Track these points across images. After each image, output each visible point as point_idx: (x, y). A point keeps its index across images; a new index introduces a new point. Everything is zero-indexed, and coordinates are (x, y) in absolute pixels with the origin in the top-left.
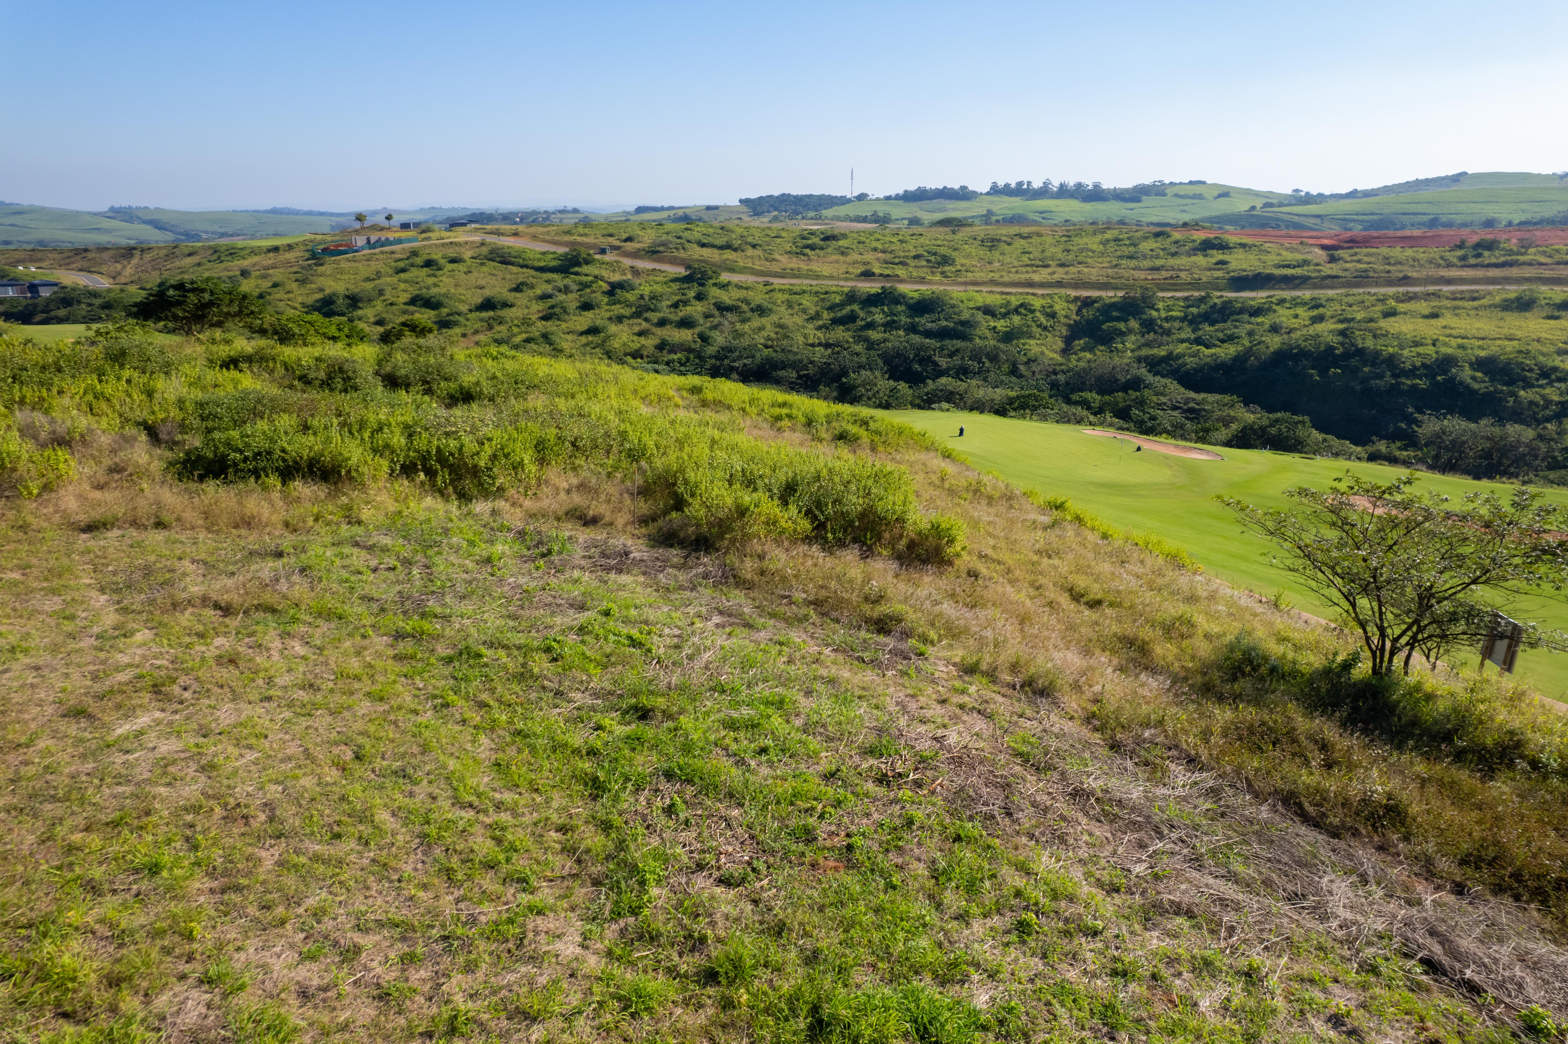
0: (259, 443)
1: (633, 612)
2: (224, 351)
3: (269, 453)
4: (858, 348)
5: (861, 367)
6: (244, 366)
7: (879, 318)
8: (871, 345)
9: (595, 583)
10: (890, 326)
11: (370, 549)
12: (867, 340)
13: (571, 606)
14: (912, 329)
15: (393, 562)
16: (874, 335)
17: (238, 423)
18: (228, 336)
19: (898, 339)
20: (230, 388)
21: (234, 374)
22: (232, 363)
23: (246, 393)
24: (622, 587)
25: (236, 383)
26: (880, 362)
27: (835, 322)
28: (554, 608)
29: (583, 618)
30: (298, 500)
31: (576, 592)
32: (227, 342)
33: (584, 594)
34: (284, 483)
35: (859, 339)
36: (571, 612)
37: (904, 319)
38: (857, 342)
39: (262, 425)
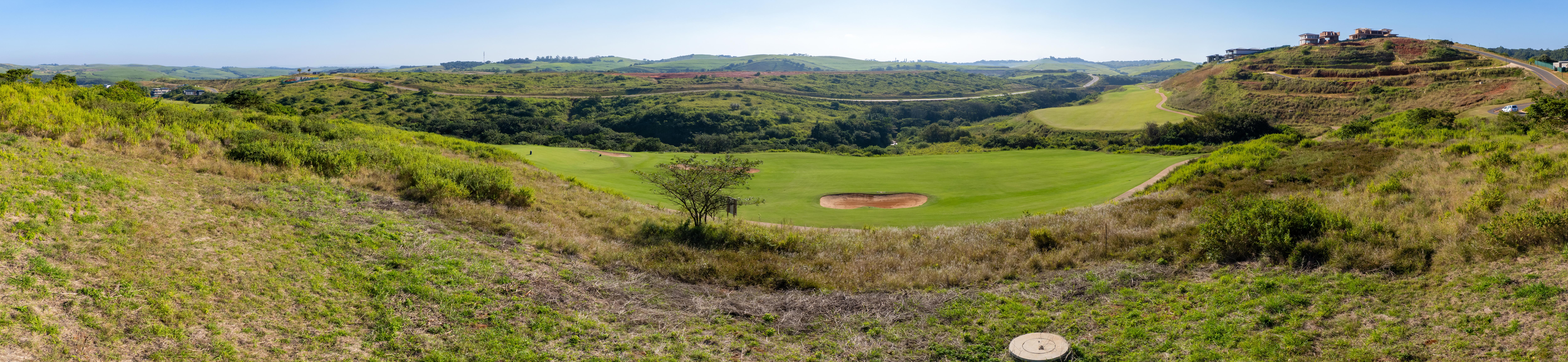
0: (256, 149)
1: (393, 226)
2: (249, 115)
3: (259, 153)
4: (488, 121)
5: (489, 128)
6: (254, 121)
7: (496, 108)
8: (493, 119)
9: (377, 214)
10: (500, 112)
11: (290, 192)
12: (491, 117)
13: (367, 222)
14: (509, 113)
15: (298, 198)
16: (494, 115)
17: (250, 141)
18: (251, 110)
19: (504, 117)
20: (249, 129)
21: (251, 124)
22: (251, 120)
23: (254, 131)
24: (389, 216)
25: (251, 127)
26: (497, 126)
27: (479, 110)
28: (360, 222)
29: (371, 227)
30: (266, 171)
31: (369, 217)
32: (250, 112)
33: (372, 218)
34: (262, 164)
35: (488, 117)
36: (367, 224)
37: (506, 109)
38: (487, 118)
39: (258, 143)
